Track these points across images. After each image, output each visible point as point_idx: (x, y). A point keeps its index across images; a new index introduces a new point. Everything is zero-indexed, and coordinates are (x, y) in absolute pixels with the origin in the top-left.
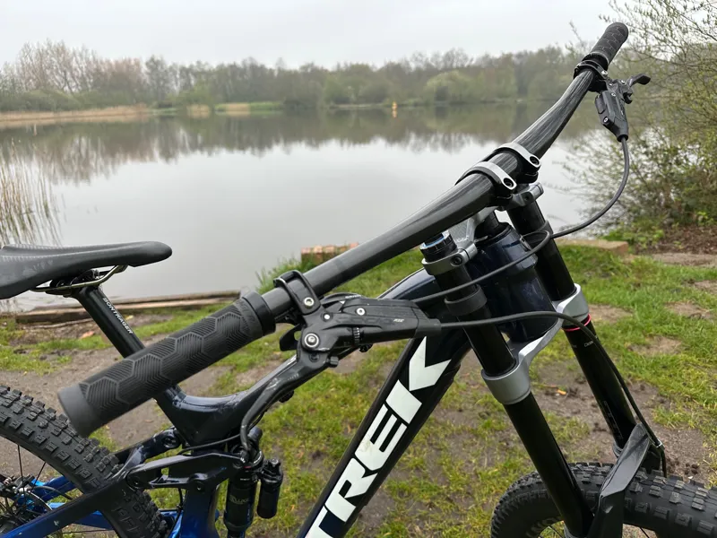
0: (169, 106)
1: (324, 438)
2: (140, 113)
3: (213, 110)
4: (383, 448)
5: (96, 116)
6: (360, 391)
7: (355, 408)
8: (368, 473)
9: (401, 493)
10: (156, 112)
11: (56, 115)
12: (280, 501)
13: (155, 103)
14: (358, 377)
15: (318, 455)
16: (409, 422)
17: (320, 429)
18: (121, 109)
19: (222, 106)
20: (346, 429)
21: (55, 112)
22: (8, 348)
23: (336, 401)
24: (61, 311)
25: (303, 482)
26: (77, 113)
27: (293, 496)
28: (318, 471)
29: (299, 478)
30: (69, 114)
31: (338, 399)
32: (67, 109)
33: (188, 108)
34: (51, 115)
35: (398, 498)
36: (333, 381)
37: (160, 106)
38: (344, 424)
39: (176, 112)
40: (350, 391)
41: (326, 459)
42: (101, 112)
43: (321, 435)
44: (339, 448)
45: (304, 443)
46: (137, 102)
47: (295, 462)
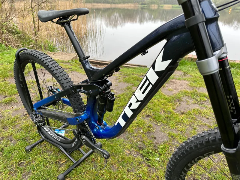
0: (145, 4)
1: (153, 112)
2: (136, 6)
3: (159, 7)
4: (143, 93)
5: (122, 6)
6: (171, 102)
7: (167, 107)
8: (138, 101)
9: (172, 137)
10: (140, 6)
11: (111, 5)
12: (131, 124)
13: (141, 3)
14: (173, 98)
15: (149, 116)
16: (153, 84)
17: (152, 109)
18: (130, 4)
19: (162, 5)
20: (161, 112)
21: (111, 4)
22: (79, 66)
23: (161, 103)
24: (96, 61)
25: (140, 122)
26: (117, 5)
27: (136, 125)
28: (147, 120)
29: (140, 120)
30: (115, 5)
31: (162, 102)
32: (114, 3)
33: (151, 6)
34: (109, 5)
35: (170, 137)
36: (163, 97)
37: (142, 4)
38: (161, 110)
39: (147, 6)
40: (167, 101)
41: (150, 118)
42: (124, 5)
43: (152, 111)
44: (156, 116)
45: (146, 111)
46: (135, 2)
47: (141, 116)
